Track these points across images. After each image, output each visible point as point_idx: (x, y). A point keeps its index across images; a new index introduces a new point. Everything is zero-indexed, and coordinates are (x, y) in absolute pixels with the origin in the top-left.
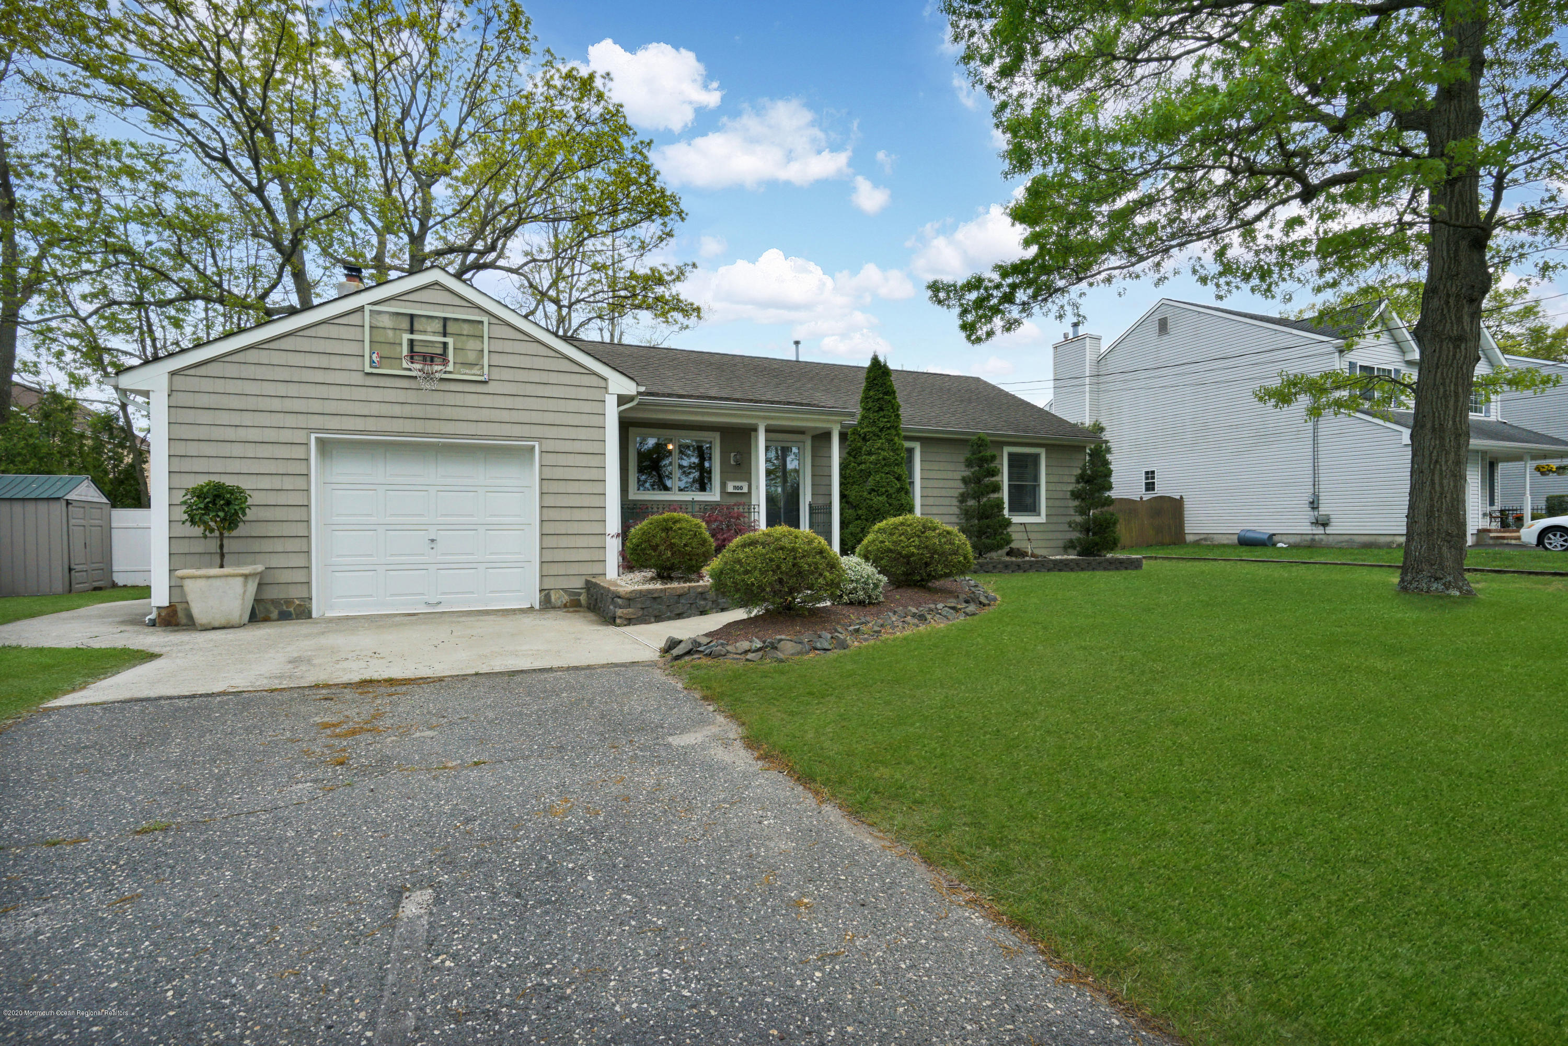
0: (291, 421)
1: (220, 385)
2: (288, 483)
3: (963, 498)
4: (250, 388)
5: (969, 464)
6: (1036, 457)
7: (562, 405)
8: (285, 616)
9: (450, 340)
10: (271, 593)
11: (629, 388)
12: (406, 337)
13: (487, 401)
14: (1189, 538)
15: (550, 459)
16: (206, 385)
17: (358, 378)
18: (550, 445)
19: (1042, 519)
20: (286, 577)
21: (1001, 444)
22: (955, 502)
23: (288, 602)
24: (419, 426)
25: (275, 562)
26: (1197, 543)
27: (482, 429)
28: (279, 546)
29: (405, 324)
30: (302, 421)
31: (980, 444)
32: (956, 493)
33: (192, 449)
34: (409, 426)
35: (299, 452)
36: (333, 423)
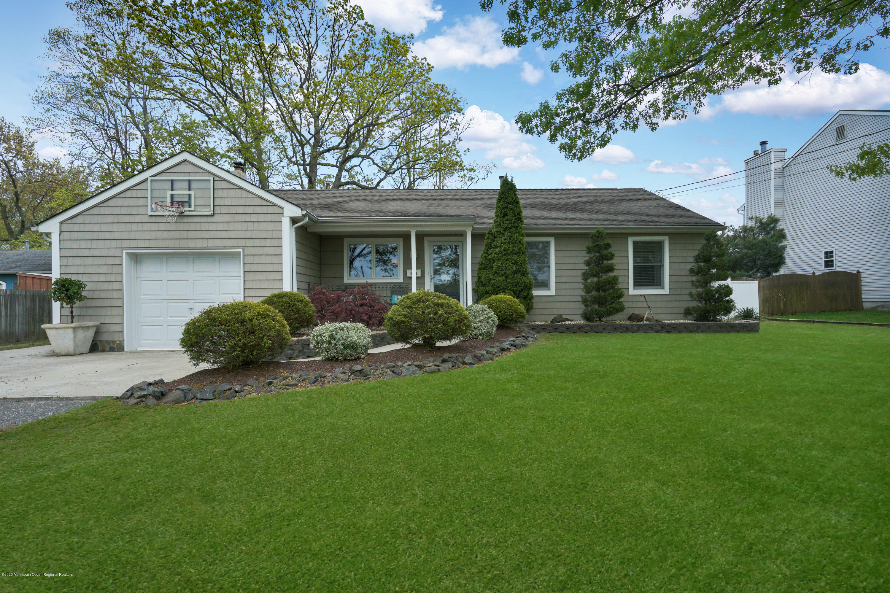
0: (114, 244)
1: (82, 228)
2: (113, 278)
3: (586, 276)
4: (96, 228)
5: (589, 251)
6: (660, 244)
7: (256, 226)
8: (112, 350)
9: (192, 193)
10: (105, 337)
11: (297, 212)
12: (169, 193)
13: (213, 227)
14: (866, 306)
15: (249, 259)
16: (76, 228)
17: (146, 219)
18: (248, 251)
19: (666, 291)
20: (113, 328)
21: (624, 236)
22: (580, 279)
23: (114, 342)
24: (177, 243)
25: (107, 320)
26: (873, 310)
27: (210, 243)
28: (109, 312)
29: (169, 185)
30: (119, 244)
31: (599, 235)
32: (580, 273)
33: (70, 261)
34: (172, 243)
35: (117, 261)
36: (133, 244)
